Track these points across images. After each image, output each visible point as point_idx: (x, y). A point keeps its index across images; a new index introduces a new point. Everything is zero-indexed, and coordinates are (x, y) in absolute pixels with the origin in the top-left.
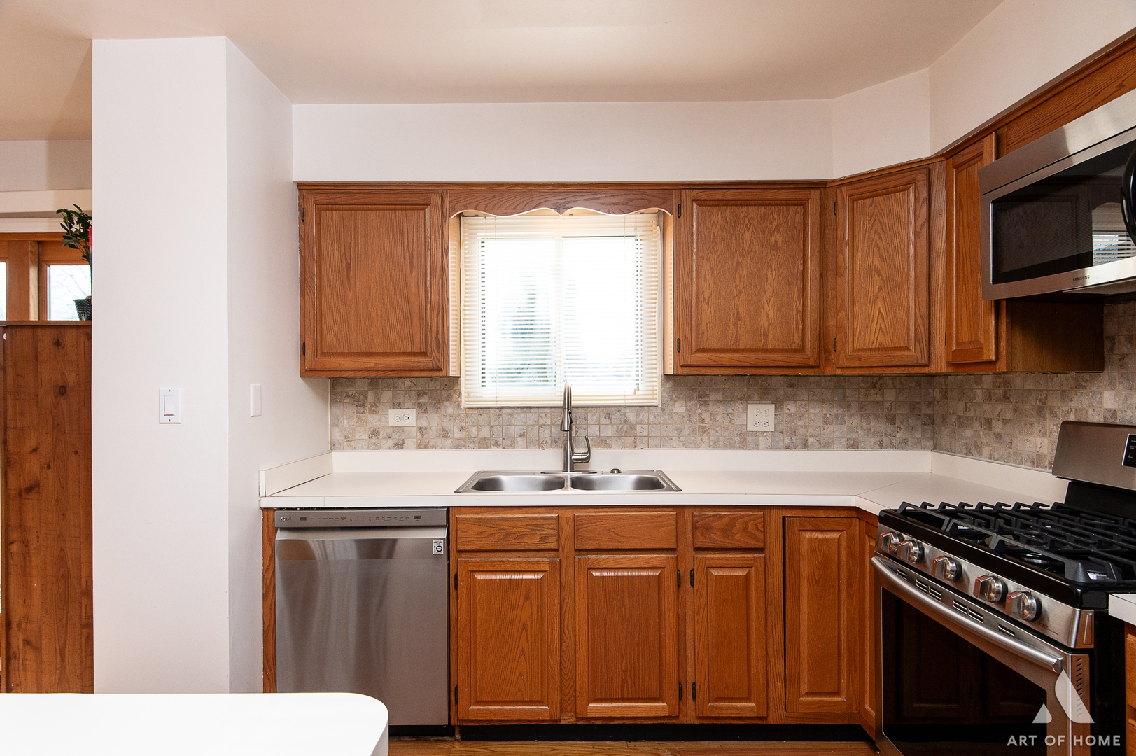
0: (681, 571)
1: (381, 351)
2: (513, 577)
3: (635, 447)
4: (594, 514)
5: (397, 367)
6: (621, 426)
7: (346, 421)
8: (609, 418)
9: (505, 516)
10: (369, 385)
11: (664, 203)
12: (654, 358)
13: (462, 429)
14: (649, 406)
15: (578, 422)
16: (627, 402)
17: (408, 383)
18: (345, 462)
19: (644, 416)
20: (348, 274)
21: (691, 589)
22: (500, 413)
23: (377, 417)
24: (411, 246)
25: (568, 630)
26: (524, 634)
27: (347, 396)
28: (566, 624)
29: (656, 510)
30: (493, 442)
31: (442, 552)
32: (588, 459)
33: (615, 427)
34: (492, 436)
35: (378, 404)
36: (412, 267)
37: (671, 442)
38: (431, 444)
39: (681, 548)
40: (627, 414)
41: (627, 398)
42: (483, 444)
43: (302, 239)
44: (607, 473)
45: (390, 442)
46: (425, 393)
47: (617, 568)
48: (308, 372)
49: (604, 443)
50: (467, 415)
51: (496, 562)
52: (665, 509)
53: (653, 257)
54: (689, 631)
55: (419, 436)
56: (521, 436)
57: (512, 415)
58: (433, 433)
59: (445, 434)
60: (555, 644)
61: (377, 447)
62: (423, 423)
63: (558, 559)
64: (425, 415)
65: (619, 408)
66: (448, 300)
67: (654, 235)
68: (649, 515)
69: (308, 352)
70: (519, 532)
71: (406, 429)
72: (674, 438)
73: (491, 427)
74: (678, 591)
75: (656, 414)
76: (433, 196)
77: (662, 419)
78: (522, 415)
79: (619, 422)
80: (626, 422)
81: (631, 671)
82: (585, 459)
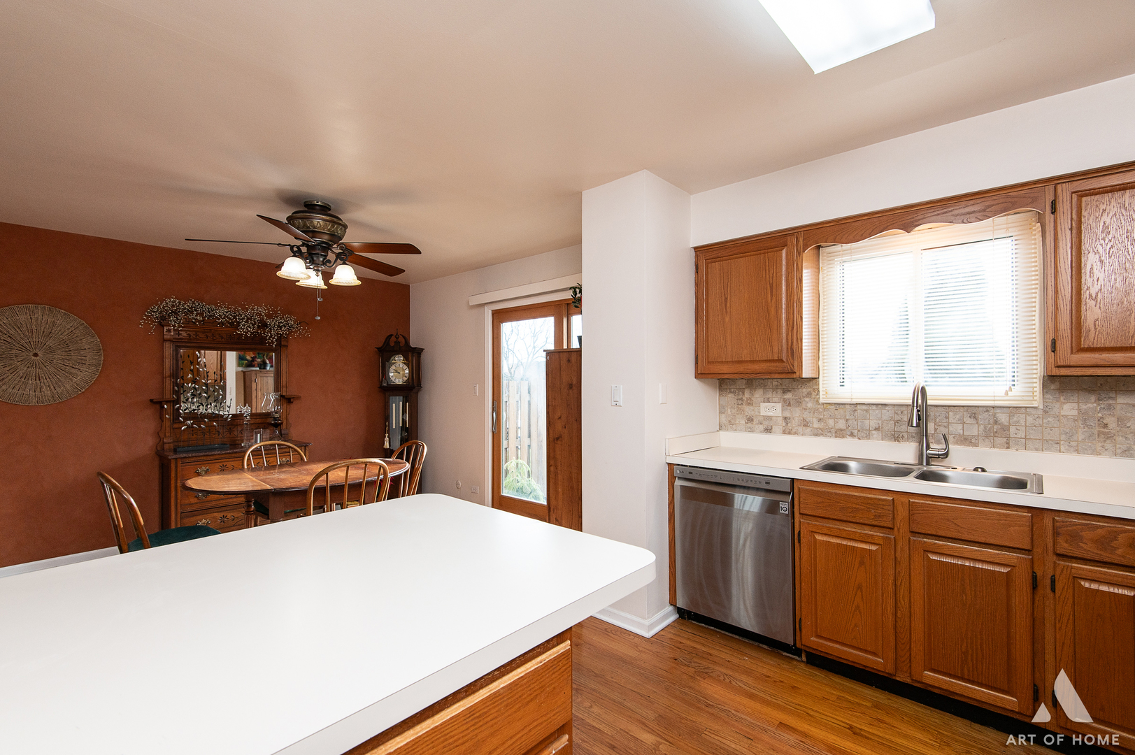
0: (1039, 574)
1: (748, 359)
2: (849, 544)
3: (1008, 448)
4: (930, 503)
5: (761, 371)
6: (990, 426)
7: (729, 410)
8: (975, 417)
9: (841, 492)
10: (746, 384)
11: (1032, 202)
12: (1034, 358)
13: (820, 420)
14: (1026, 408)
15: (938, 420)
16: (996, 402)
17: (775, 383)
18: (729, 439)
19: (1021, 417)
20: (726, 306)
21: (1052, 594)
22: (856, 408)
23: (751, 408)
24: (771, 279)
25: (904, 601)
26: (859, 593)
27: (731, 392)
28: (902, 594)
29: (1006, 508)
30: (849, 433)
31: (787, 512)
32: (946, 455)
33: (982, 426)
34: (847, 428)
35: (752, 399)
36: (772, 295)
37: (1056, 446)
38: (794, 431)
39: (1037, 550)
40: (998, 415)
41: (996, 398)
42: (840, 434)
43: (697, 284)
44: (969, 470)
45: (762, 427)
46: (789, 391)
47: (957, 557)
48: (700, 375)
49: (966, 440)
50: (824, 409)
51: (833, 528)
52: (1018, 509)
53: (1033, 255)
54: (1049, 636)
55: (784, 424)
56: (876, 429)
57: (866, 411)
58: (794, 423)
59: (806, 424)
60: (889, 609)
61: (751, 430)
62: (787, 414)
63: (892, 537)
64: (789, 408)
65: (987, 409)
66: (802, 318)
67: (1034, 233)
68: (996, 512)
69: (699, 362)
70: (855, 508)
71: (774, 418)
72: (1062, 443)
73: (847, 420)
74: (1033, 593)
75: (1037, 416)
76: (789, 238)
77: (1044, 421)
78: (877, 412)
79: (986, 422)
80: (996, 422)
81: (972, 655)
82: (942, 455)
